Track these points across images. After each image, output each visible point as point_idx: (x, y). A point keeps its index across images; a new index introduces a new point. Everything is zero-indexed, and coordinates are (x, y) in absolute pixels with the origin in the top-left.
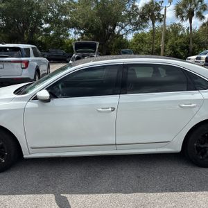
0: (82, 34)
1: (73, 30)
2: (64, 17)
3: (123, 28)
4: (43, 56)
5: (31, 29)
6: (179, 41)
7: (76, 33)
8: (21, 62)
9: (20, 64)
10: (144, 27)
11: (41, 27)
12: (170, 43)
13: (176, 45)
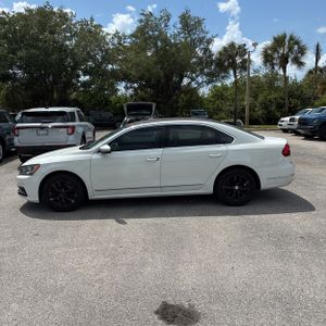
0: (135, 89)
1: (124, 84)
2: (110, 66)
3: (193, 80)
4: (88, 121)
5: (64, 82)
6: (273, 96)
7: (126, 88)
8: (67, 127)
9: (65, 130)
10: (223, 78)
11: (78, 81)
12: (260, 99)
13: (270, 101)
